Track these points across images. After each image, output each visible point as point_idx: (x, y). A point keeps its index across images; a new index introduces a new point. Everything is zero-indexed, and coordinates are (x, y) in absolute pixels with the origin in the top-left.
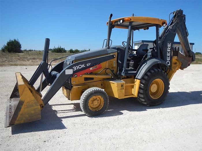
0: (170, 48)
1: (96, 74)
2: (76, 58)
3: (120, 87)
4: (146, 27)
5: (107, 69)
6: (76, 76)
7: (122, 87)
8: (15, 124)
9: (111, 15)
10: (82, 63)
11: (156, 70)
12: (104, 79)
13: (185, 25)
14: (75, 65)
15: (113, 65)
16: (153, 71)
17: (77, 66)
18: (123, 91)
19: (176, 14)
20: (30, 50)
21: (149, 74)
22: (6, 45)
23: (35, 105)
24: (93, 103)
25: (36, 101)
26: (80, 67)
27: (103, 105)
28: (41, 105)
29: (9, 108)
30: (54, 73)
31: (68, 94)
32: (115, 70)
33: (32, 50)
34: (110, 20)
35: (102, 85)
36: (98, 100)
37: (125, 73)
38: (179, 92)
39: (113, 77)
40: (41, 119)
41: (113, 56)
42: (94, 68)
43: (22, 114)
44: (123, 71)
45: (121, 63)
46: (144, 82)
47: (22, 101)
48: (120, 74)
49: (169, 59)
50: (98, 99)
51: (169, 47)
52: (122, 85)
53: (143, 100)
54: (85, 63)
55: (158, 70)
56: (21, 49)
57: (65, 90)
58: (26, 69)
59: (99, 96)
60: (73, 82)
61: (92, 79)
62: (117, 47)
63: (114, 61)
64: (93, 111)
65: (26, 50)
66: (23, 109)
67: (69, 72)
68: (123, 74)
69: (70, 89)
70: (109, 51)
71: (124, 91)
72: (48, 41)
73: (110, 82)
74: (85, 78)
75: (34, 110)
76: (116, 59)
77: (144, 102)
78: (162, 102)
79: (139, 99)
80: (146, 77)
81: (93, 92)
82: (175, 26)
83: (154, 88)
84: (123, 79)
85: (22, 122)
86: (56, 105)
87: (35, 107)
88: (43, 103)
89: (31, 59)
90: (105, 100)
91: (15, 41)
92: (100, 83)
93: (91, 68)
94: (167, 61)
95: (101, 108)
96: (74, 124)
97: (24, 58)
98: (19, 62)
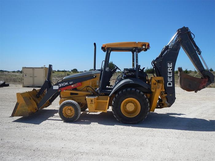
0: (171, 69)
3: (90, 102)
5: (88, 86)
7: (92, 102)
10: (65, 82)
14: (60, 83)
16: (124, 90)
17: (62, 84)
18: (93, 105)
21: (120, 93)
24: (67, 112)
27: (74, 114)
35: (85, 100)
36: (72, 110)
39: (92, 94)
41: (93, 76)
42: (75, 85)
43: (18, 111)
46: (114, 100)
47: (18, 103)
49: (172, 80)
51: (171, 67)
52: (92, 100)
54: (69, 81)
61: (77, 94)
63: (97, 80)
64: (66, 118)
66: (19, 108)
73: (86, 97)
74: (70, 93)
75: (25, 109)
83: (130, 107)
84: (101, 96)
93: (72, 86)
94: (168, 82)
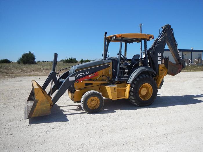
0: (160, 58)
1: (94, 80)
2: (77, 68)
3: (113, 91)
4: (138, 40)
5: (103, 76)
6: (78, 82)
7: (115, 90)
8: (32, 117)
9: (106, 33)
10: (82, 72)
11: (144, 76)
12: (101, 84)
13: (174, 37)
14: (77, 73)
15: (109, 72)
16: (141, 77)
17: (78, 74)
19: (164, 28)
20: (43, 62)
21: (138, 79)
22: (21, 57)
23: (46, 103)
24: (91, 103)
25: (47, 100)
26: (81, 74)
27: (99, 104)
28: (51, 104)
29: (27, 108)
30: (61, 80)
31: (72, 97)
32: (110, 77)
33: (45, 61)
34: (105, 37)
35: (99, 89)
36: (95, 101)
37: (118, 79)
38: (172, 96)
39: (108, 83)
40: (50, 114)
41: (108, 65)
42: (92, 75)
43: (37, 110)
44: (116, 77)
45: (115, 71)
46: (133, 86)
47: (37, 100)
48: (114, 80)
50: (95, 99)
52: (115, 89)
53: (134, 101)
54: (85, 71)
55: (146, 76)
56: (35, 61)
57: (70, 94)
58: (40, 79)
59: (96, 97)
60: (76, 87)
61: (91, 84)
62: (112, 58)
63: (110, 69)
64: (91, 109)
65: (39, 62)
66: (38, 106)
67: (72, 79)
68: (116, 80)
69: (74, 93)
70: (105, 61)
71: (116, 93)
72: (56, 56)
73: (106, 86)
74: (85, 83)
75: (46, 107)
76: (111, 68)
77: (135, 103)
78: (152, 103)
79: (131, 100)
80: (135, 82)
81: (91, 94)
82: (164, 39)
83: (144, 91)
84: (117, 84)
85: (37, 116)
86: (63, 106)
87: (46, 105)
88: (52, 103)
89: (44, 70)
90: (101, 100)
91: (30, 53)
92: (98, 87)
93: (89, 76)
95: (97, 107)
96: (76, 118)
97: (37, 69)
98: (33, 73)
